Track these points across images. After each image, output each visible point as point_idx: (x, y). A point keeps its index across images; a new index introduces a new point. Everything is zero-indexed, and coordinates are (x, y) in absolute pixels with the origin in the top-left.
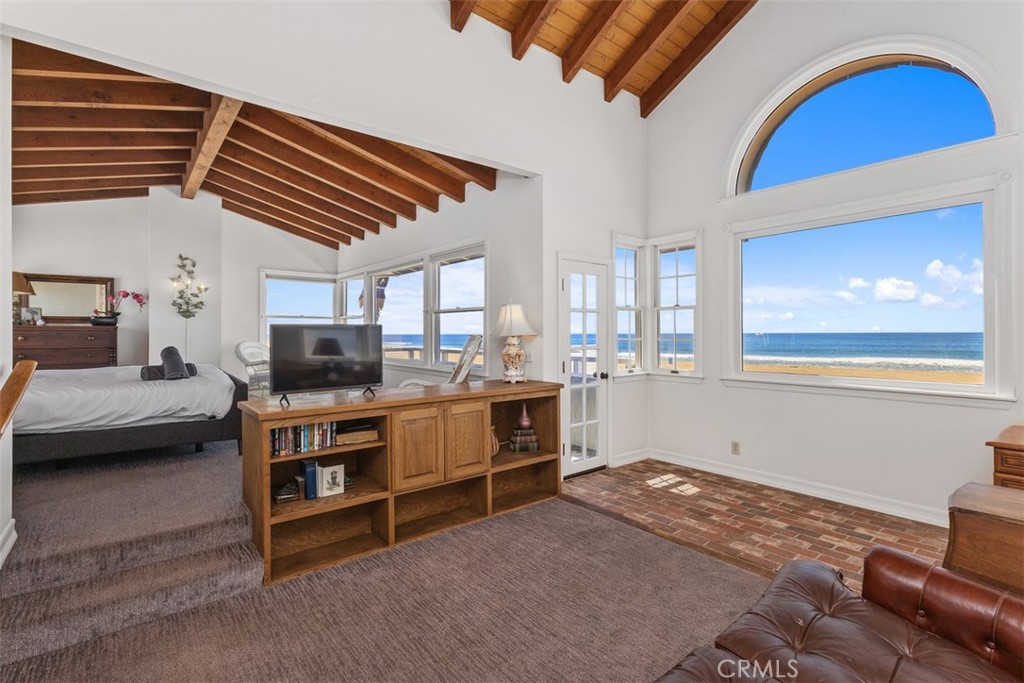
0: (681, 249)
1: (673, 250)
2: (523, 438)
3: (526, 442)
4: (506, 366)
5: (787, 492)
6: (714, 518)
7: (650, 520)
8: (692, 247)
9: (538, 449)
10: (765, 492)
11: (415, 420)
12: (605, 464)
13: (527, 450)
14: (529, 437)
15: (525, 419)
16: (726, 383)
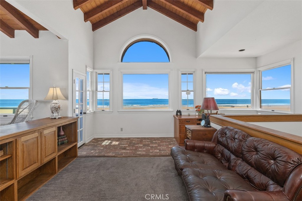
0: (105, 74)
1: (103, 74)
2: (62, 139)
3: (63, 141)
4: (52, 112)
5: (135, 138)
6: (127, 148)
7: (114, 154)
8: (109, 74)
9: (68, 142)
10: (131, 139)
11: (28, 140)
12: (84, 143)
13: (64, 144)
14: (64, 139)
15: (62, 132)
16: (120, 112)
